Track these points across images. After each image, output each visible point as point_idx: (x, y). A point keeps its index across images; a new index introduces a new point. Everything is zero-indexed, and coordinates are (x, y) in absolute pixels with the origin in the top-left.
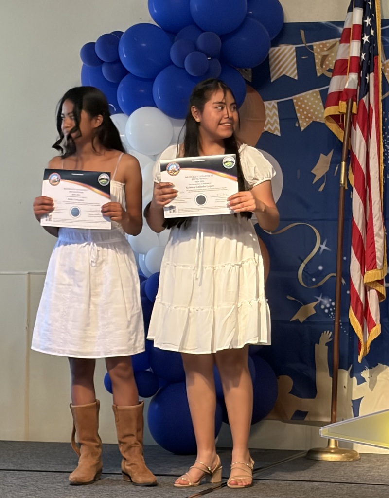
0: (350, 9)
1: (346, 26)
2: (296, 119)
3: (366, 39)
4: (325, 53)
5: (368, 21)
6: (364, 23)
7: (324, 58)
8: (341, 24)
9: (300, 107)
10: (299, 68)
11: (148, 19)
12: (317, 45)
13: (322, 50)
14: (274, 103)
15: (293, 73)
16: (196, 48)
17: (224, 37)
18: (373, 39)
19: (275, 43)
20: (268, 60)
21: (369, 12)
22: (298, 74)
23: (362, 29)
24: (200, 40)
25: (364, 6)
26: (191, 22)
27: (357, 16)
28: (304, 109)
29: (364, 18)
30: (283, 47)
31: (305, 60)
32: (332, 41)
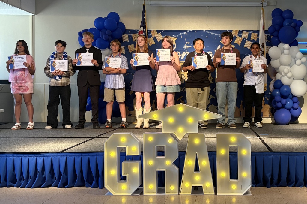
0: (140, 27)
1: (139, 31)
2: (129, 51)
3: (144, 34)
4: (135, 36)
5: (144, 30)
6: (143, 30)
7: (135, 38)
8: (138, 30)
9: (129, 48)
10: (129, 39)
11: (94, 27)
12: (133, 34)
13: (134, 36)
14: (124, 47)
15: (128, 41)
16: (106, 34)
17: (112, 32)
18: (145, 34)
19: (124, 34)
20: (122, 37)
21: (145, 28)
22: (129, 41)
23: (143, 32)
24: (107, 32)
25: (143, 27)
26: (104, 28)
27: (142, 29)
28: (130, 48)
29: (143, 29)
30: (125, 35)
31: (130, 38)
32: (136, 34)
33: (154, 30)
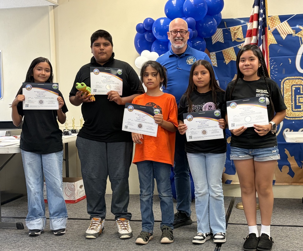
2: (224, 59)
7: (235, 34)
9: (225, 54)
12: (231, 28)
13: (234, 30)
14: (214, 53)
22: (224, 40)
33: (273, 15)
